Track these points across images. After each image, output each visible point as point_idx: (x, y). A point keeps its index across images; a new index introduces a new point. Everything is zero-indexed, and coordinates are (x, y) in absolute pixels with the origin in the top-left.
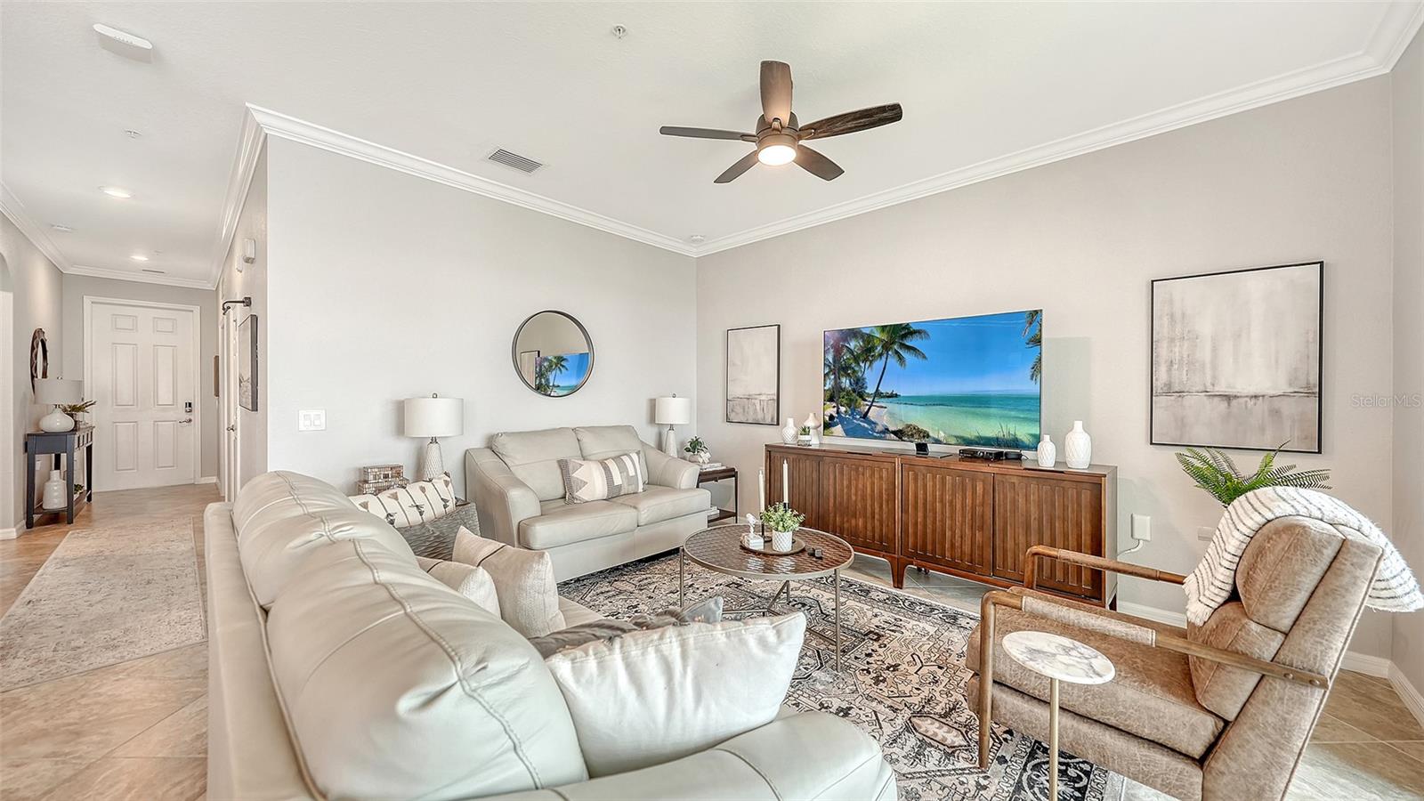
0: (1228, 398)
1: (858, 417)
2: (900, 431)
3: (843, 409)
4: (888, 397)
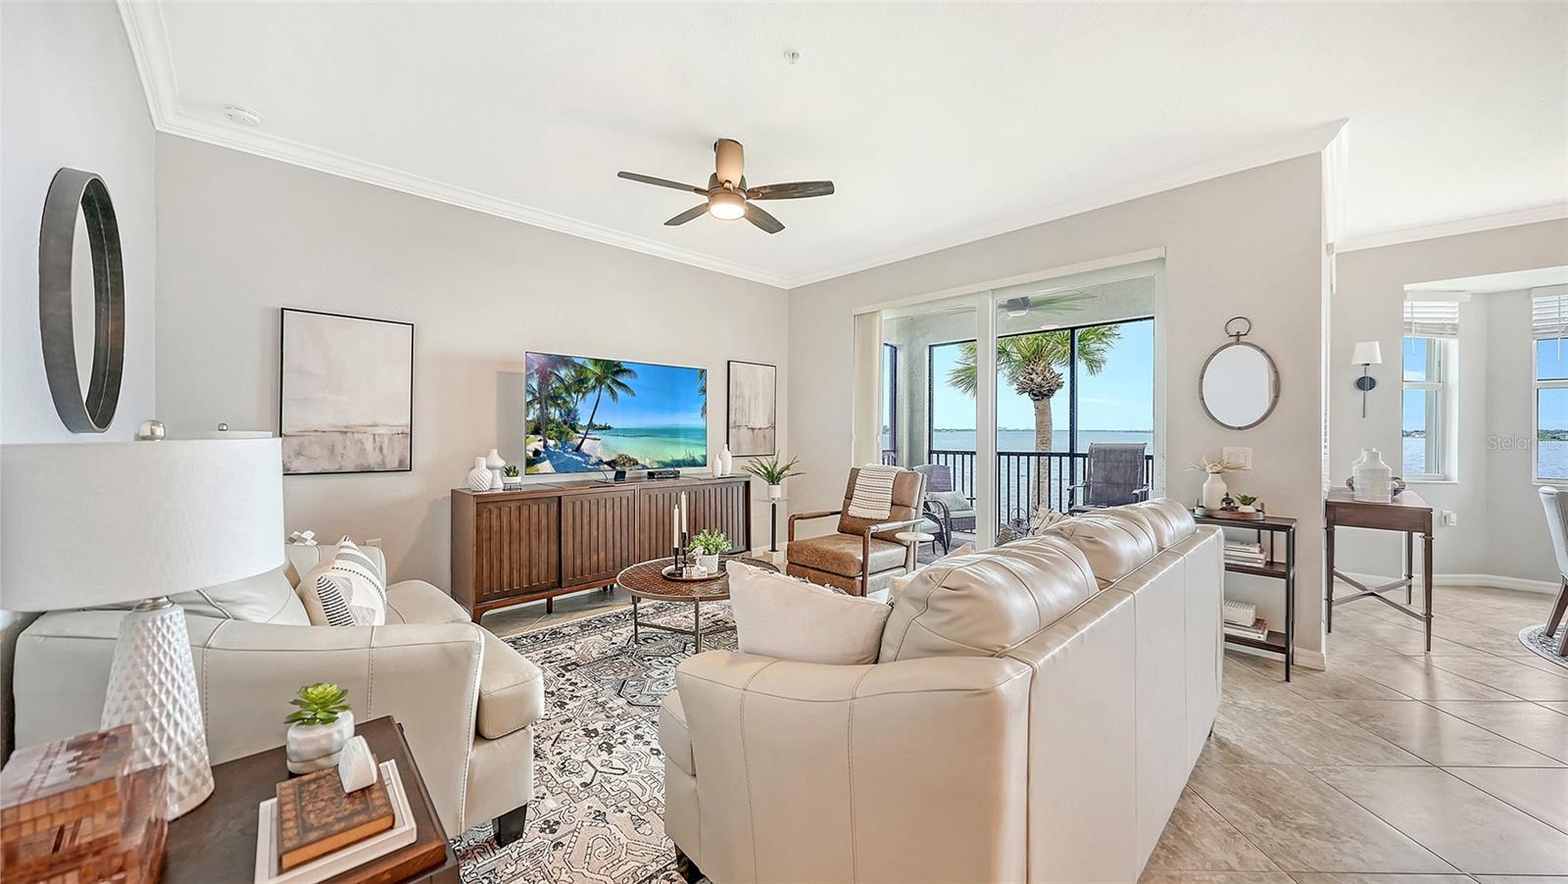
0: (753, 429)
1: (570, 450)
2: (613, 461)
3: (551, 443)
4: (602, 429)
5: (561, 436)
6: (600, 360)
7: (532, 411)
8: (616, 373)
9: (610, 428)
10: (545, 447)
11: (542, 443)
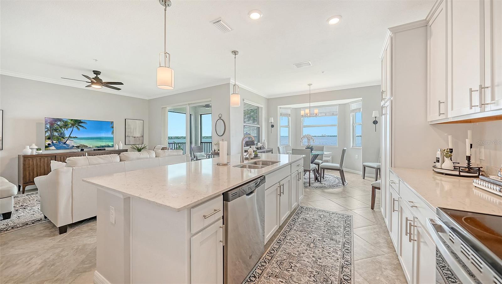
0: (135, 137)
1: (62, 143)
2: (78, 146)
3: (55, 142)
4: (74, 138)
5: (58, 139)
6: (73, 120)
7: (47, 134)
8: (80, 123)
9: (77, 137)
10: (52, 143)
11: (51, 142)
